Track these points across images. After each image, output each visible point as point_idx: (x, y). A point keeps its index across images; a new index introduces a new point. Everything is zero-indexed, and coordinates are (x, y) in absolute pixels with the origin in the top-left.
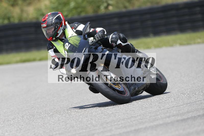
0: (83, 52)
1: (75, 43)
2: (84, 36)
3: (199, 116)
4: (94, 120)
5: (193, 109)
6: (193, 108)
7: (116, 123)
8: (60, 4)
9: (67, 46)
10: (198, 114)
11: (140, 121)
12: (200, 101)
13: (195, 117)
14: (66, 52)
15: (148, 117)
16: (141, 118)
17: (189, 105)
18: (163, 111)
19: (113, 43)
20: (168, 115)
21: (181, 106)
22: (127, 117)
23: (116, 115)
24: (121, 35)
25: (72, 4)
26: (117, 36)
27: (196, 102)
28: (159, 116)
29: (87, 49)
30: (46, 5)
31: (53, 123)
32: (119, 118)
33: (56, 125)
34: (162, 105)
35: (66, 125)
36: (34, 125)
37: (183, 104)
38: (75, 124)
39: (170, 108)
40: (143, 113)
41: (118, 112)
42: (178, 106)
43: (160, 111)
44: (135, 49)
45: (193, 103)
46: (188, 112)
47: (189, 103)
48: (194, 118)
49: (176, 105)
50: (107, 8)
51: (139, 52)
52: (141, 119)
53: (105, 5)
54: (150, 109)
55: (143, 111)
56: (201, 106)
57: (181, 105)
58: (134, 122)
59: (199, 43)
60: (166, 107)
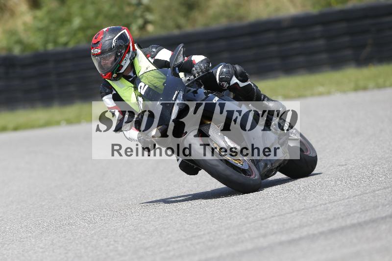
0: (173, 99)
1: (152, 83)
2: (174, 69)
3: (322, 233)
4: (120, 243)
5: (311, 221)
6: (311, 218)
7: (162, 249)
8: (52, 21)
9: (142, 88)
10: (321, 230)
11: (210, 243)
12: (323, 204)
13: (314, 235)
14: (140, 99)
15: (225, 236)
16: (212, 239)
17: (302, 212)
18: (253, 224)
19: (224, 83)
20: (262, 232)
21: (288, 215)
22: (183, 238)
23: (164, 234)
24: (238, 68)
25: (77, 22)
26: (230, 69)
27: (316, 207)
28: (246, 235)
29: (181, 94)
30: (25, 24)
31: (41, 250)
32: (169, 239)
33: (47, 253)
34: (250, 213)
35: (66, 253)
36: (4, 254)
37: (291, 211)
38: (83, 251)
39: (266, 219)
40: (215, 230)
41: (166, 227)
42: (281, 215)
43: (248, 225)
44: (261, 95)
45: (310, 209)
46: (301, 226)
47: (303, 209)
48: (312, 238)
49: (278, 214)
50: (143, 28)
51: (269, 100)
52: (210, 240)
53: (140, 22)
54: (229, 222)
55: (215, 224)
56: (324, 214)
57: (288, 213)
58: (198, 247)
59: (321, 94)
60: (259, 217)
